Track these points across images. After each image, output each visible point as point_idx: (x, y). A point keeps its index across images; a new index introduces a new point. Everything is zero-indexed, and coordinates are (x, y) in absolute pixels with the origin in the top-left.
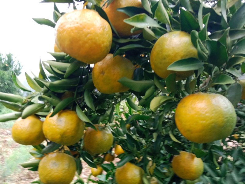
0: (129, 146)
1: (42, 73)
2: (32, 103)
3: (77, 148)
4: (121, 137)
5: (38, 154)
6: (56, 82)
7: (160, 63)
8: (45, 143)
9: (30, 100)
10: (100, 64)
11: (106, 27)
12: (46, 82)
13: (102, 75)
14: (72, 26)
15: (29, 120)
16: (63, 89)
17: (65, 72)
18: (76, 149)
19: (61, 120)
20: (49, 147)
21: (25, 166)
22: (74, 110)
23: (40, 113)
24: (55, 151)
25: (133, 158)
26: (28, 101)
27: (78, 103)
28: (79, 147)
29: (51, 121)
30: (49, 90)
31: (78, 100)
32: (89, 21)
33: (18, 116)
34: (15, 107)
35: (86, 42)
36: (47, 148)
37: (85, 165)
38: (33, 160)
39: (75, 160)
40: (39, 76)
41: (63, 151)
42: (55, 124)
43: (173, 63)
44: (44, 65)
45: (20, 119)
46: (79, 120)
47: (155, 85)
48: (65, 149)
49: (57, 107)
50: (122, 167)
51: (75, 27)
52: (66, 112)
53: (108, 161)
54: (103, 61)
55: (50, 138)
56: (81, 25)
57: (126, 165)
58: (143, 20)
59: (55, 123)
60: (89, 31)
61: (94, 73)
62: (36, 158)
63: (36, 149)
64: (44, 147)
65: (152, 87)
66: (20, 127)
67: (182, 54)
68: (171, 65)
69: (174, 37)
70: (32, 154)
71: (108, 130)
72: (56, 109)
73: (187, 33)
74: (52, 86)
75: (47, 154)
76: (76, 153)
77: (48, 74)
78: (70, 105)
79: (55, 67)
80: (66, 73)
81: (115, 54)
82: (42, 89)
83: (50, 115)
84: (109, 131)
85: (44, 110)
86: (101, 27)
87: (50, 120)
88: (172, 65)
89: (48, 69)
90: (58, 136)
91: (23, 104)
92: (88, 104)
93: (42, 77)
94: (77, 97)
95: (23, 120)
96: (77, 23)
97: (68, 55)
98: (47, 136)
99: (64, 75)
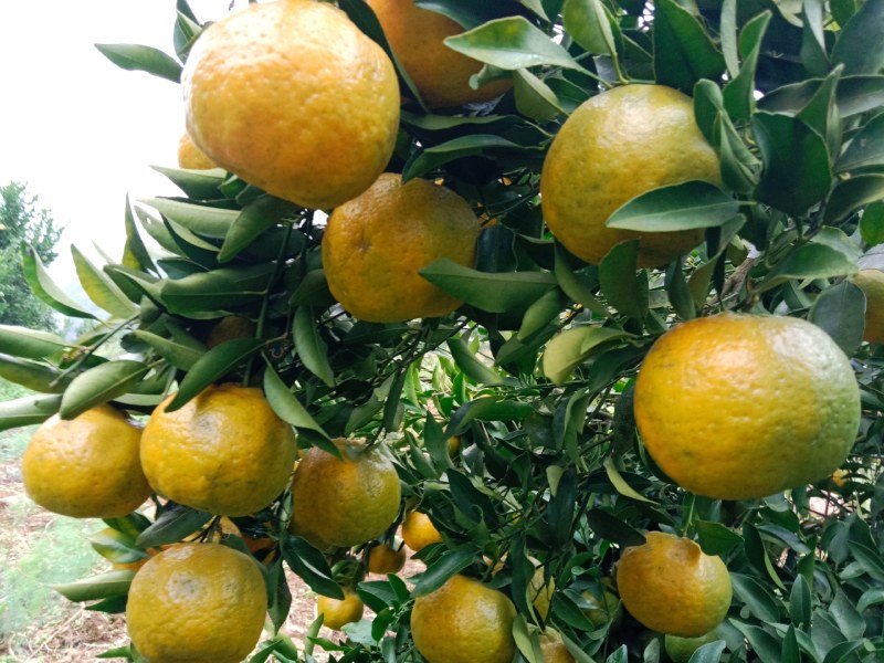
0: (459, 515)
1: (136, 248)
2: (100, 361)
3: (268, 524)
4: (429, 485)
5: (126, 552)
6: (190, 280)
7: (579, 204)
8: (148, 510)
9: (91, 347)
10: (353, 211)
11: (379, 67)
12: (153, 281)
13: (361, 250)
14: (251, 60)
15: (89, 425)
16: (214, 309)
17: (218, 243)
18: (265, 529)
19: (208, 424)
20: (163, 524)
21: (76, 596)
22: (256, 383)
23: (127, 398)
24: (188, 539)
25: (475, 559)
26: (83, 352)
27: (269, 357)
28: (276, 521)
29: (173, 425)
30: (162, 309)
31: (271, 346)
32: (315, 41)
33: (48, 410)
34: (34, 377)
35: (305, 124)
36: (157, 527)
37: (298, 588)
38: (105, 572)
39: (261, 570)
40: (124, 259)
41: (216, 538)
42: (187, 438)
43: (629, 202)
44: (143, 217)
45: (56, 419)
46: (277, 422)
47: (558, 288)
48: (225, 531)
49: (192, 374)
50: (433, 595)
51: (260, 65)
52: (224, 391)
53: (380, 571)
54: (361, 199)
55: (167, 489)
56: (284, 56)
57: (448, 585)
58: (515, 42)
59: (185, 433)
60: (314, 79)
61: (328, 245)
62: (117, 565)
63: (114, 533)
64: (145, 523)
65: (549, 295)
66: (55, 450)
67: (662, 167)
68: (622, 211)
69: (631, 107)
70: (102, 550)
71: (383, 457)
72: (187, 381)
73: (677, 93)
74: (173, 295)
75: (159, 549)
76: (264, 544)
77: (156, 251)
78: (241, 367)
79: (185, 224)
80: (225, 244)
81: (411, 171)
82: (137, 306)
83: (167, 403)
84: (386, 462)
85: (144, 386)
86: (359, 68)
87: (168, 421)
88: (627, 207)
89: (158, 232)
90: (200, 482)
91: (64, 365)
92: (309, 362)
93: (133, 264)
94: (266, 335)
95: (65, 422)
96: (270, 50)
97: (234, 177)
98: (155, 481)
99: (216, 253)
